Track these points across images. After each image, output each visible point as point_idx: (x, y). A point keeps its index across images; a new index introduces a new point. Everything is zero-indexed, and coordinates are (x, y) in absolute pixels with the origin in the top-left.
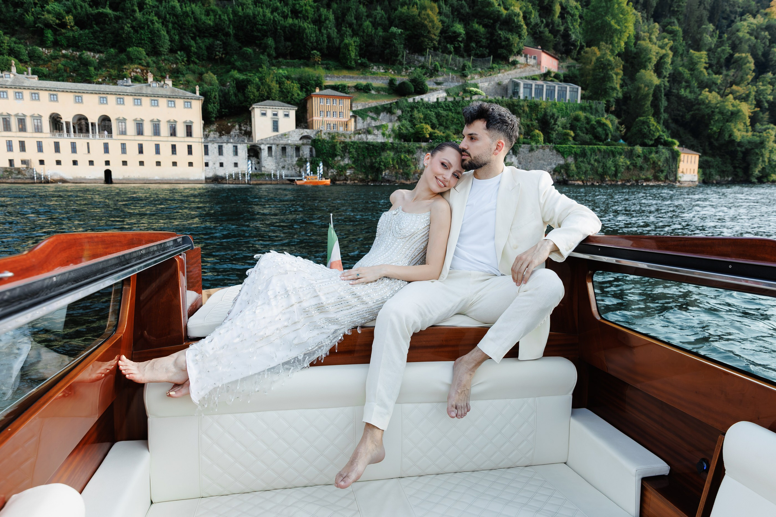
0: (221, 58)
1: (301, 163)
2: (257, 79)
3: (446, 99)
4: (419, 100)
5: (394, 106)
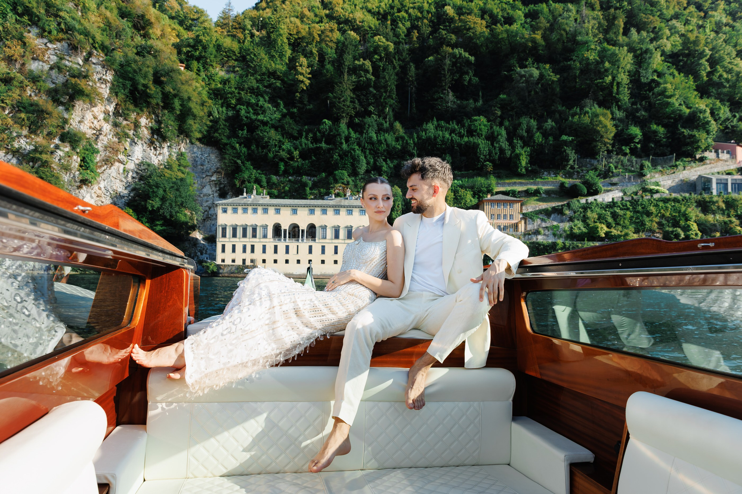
3: (622, 198)
4: (593, 200)
5: (565, 208)
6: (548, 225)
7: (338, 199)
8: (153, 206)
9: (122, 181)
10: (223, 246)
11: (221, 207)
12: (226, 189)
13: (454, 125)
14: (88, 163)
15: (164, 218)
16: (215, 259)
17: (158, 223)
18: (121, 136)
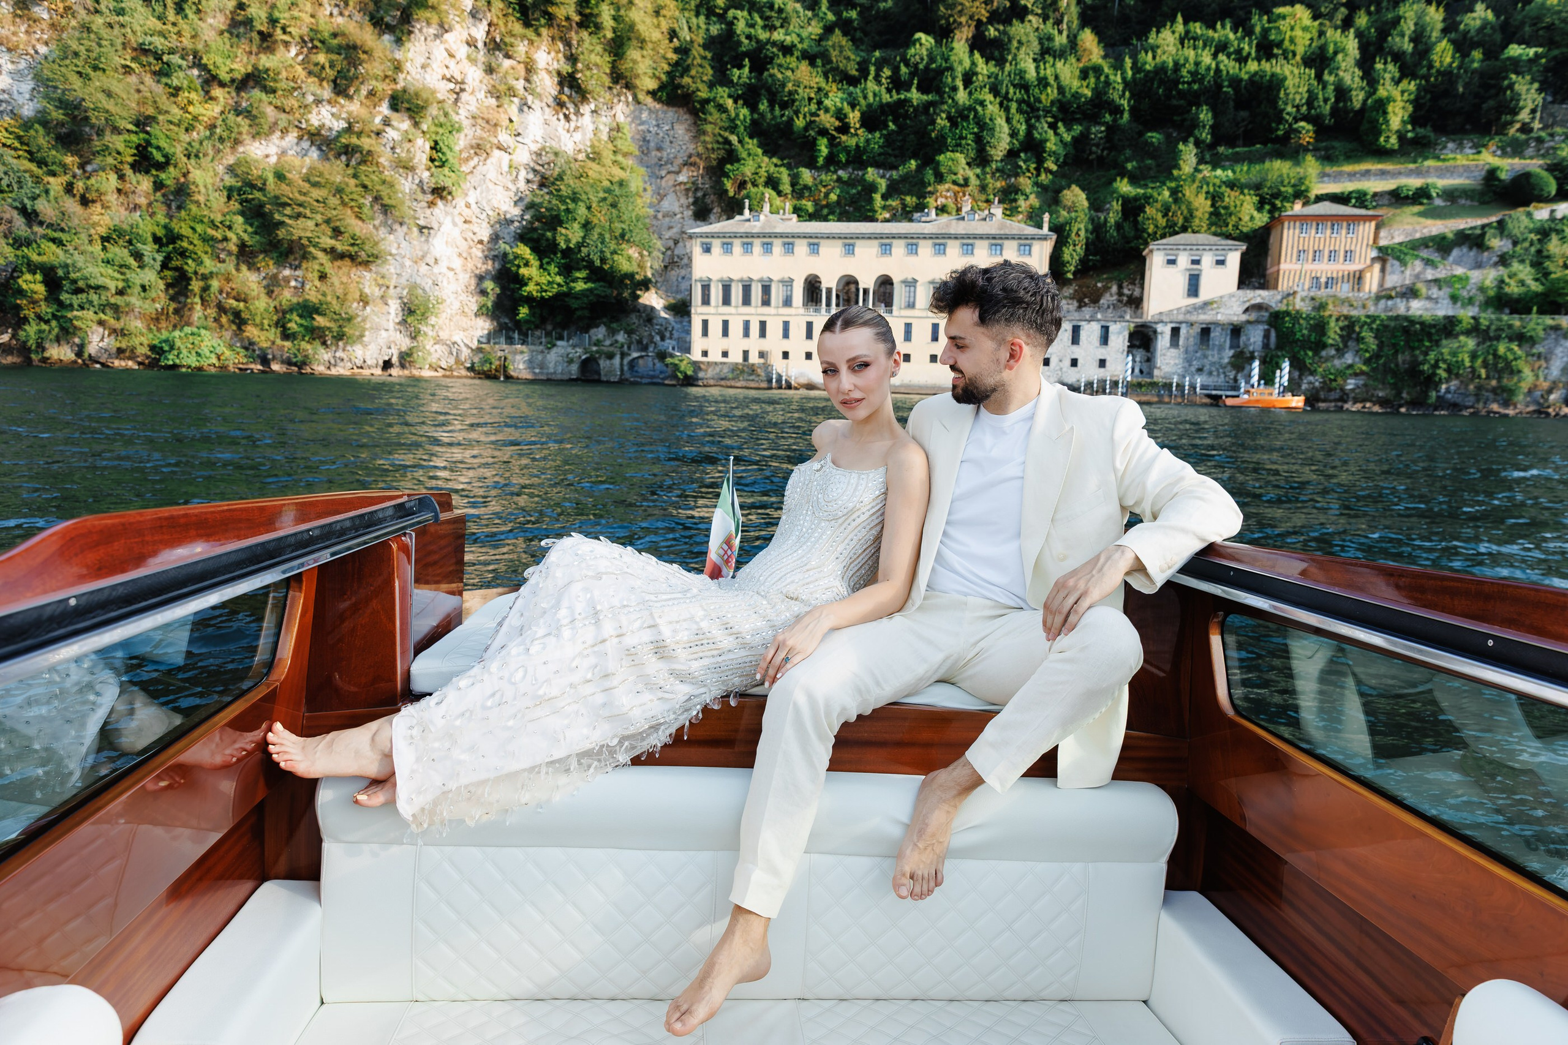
0: (1100, 158)
1: (1241, 361)
2: (1167, 193)
5: (1490, 232)
6: (1441, 273)
7: (944, 218)
8: (568, 241)
9: (508, 189)
10: (705, 323)
11: (699, 240)
12: (708, 200)
13: (1225, 32)
14: (443, 154)
15: (590, 265)
16: (687, 350)
17: (578, 275)
18: (500, 94)
